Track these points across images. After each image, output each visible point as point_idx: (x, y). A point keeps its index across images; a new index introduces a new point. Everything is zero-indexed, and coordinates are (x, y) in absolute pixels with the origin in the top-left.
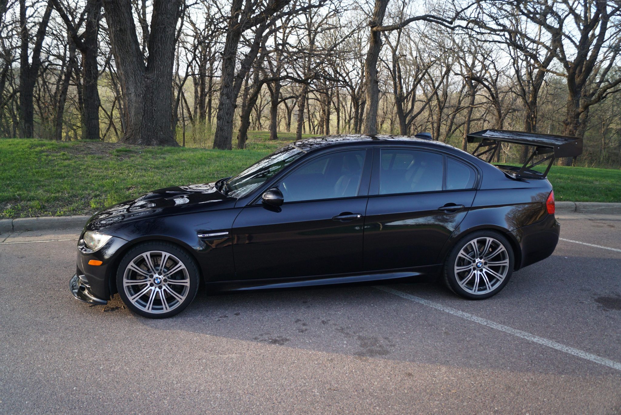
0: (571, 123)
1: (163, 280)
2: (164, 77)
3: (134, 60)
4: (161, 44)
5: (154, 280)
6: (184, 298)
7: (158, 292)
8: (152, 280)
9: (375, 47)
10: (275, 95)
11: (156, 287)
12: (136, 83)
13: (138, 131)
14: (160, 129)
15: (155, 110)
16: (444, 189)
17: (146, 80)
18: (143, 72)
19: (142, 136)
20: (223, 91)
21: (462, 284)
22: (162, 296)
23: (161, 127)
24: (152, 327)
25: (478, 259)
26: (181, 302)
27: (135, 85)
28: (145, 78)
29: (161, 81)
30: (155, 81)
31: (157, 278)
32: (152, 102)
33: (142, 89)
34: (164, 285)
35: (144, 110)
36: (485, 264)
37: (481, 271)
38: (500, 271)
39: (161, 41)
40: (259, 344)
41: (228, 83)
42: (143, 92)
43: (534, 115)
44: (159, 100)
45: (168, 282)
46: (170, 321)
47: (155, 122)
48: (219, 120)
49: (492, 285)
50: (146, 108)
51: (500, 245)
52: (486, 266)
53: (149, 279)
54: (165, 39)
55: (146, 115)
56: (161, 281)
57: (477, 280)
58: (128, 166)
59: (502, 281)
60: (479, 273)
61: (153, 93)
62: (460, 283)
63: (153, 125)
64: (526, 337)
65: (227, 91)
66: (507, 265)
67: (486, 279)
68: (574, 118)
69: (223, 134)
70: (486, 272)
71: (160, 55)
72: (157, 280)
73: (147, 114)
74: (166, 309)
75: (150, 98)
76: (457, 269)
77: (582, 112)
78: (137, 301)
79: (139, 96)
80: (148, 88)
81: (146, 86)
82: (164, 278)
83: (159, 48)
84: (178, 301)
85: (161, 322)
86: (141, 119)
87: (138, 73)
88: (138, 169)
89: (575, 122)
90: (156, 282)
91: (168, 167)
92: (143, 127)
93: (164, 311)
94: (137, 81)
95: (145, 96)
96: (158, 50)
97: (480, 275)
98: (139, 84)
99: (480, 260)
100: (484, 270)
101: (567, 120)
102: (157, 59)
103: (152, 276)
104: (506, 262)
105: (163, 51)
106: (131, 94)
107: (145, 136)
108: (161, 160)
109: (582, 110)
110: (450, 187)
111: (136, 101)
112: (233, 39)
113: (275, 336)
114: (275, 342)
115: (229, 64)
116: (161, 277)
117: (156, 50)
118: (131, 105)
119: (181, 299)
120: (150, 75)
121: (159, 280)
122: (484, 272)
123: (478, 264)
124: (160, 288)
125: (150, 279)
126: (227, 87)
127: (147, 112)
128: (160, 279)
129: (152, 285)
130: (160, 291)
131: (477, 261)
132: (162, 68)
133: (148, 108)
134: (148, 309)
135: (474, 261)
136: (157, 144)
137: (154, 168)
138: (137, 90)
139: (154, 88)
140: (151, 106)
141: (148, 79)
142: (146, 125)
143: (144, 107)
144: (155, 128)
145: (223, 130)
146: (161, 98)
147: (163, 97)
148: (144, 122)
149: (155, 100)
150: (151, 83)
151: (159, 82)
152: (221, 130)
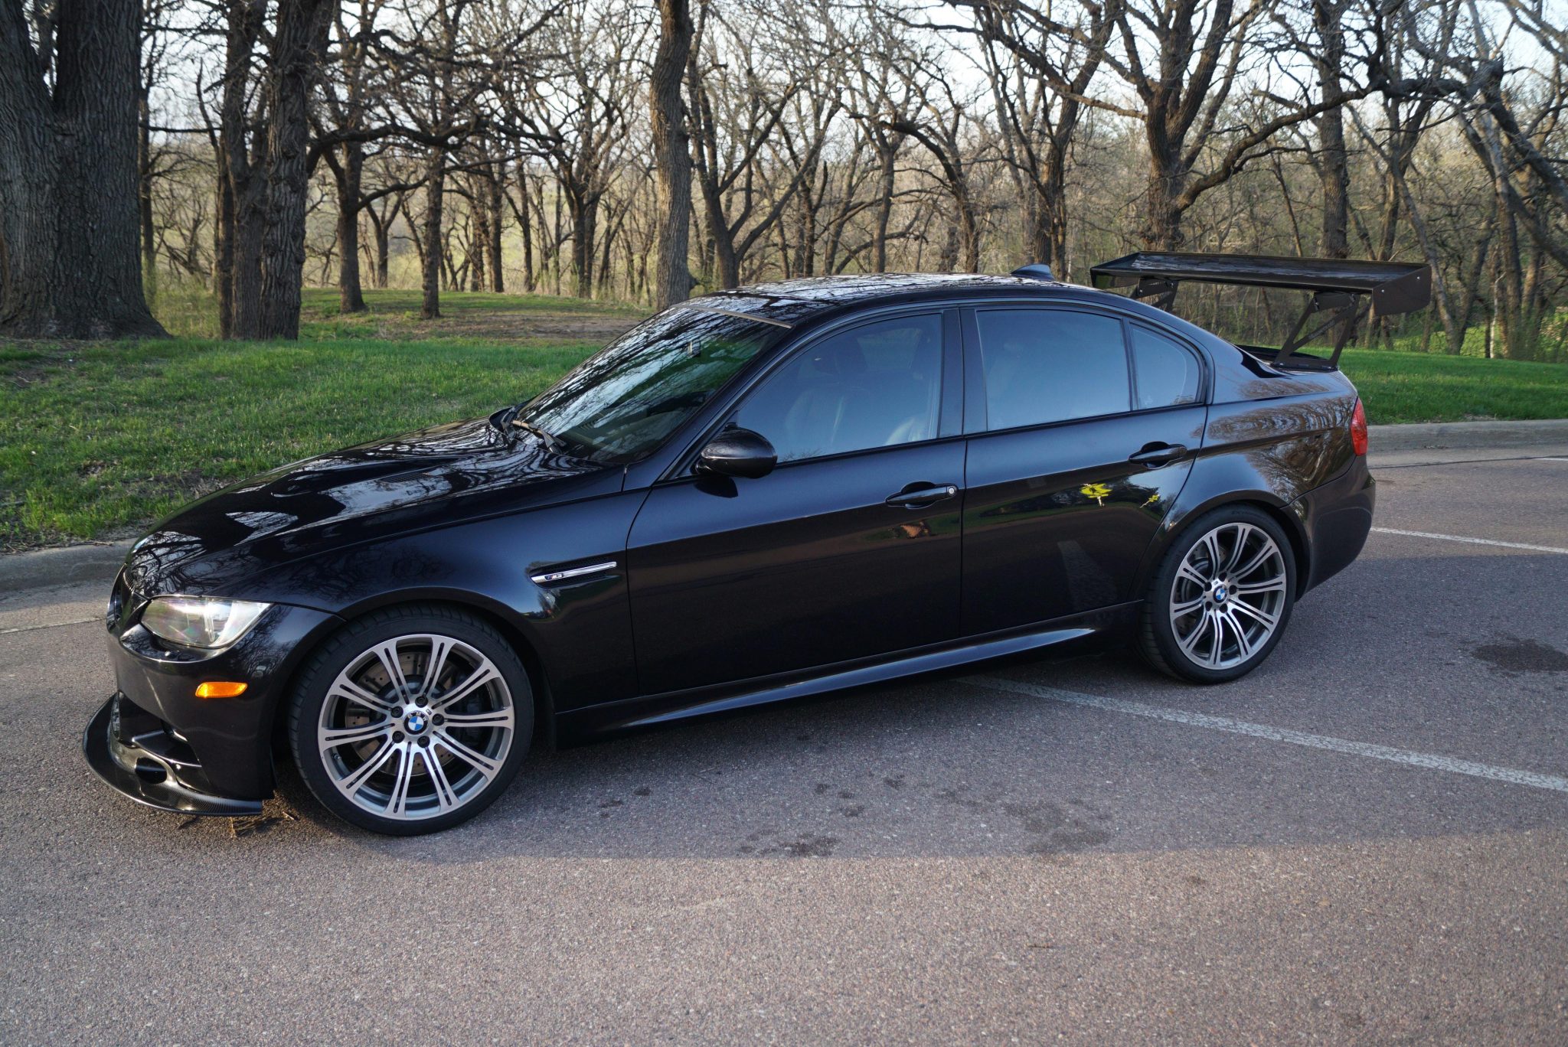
0: (1160, 236)
1: (430, 718)
2: (115, 128)
3: (18, 76)
4: (101, 30)
5: (407, 720)
6: (498, 764)
7: (418, 755)
8: (399, 723)
9: (676, 41)
10: (348, 182)
11: (410, 743)
12: (27, 150)
13: (45, 294)
14: (111, 286)
15: (92, 230)
16: (1135, 408)
17: (59, 138)
18: (47, 114)
19: (58, 311)
20: (277, 171)
21: (1186, 647)
22: (434, 767)
23: (114, 281)
24: (423, 859)
25: (1217, 580)
26: (490, 776)
27: (23, 154)
28: (56, 133)
29: (107, 143)
30: (88, 141)
31: (414, 714)
32: (82, 207)
33: (49, 166)
34: (435, 733)
35: (59, 232)
36: (1233, 590)
37: (1224, 609)
38: (1265, 605)
39: (101, 21)
40: (767, 863)
41: (292, 147)
42: (51, 175)
43: (1060, 219)
44: (103, 199)
45: (447, 724)
46: (462, 835)
47: (95, 267)
48: (271, 256)
49: (1252, 642)
50: (66, 226)
51: (1266, 539)
52: (1235, 598)
53: (390, 720)
54: (113, 15)
55: (66, 246)
56: (426, 723)
57: (1219, 634)
58: (55, 403)
59: (1272, 628)
60: (1219, 614)
61: (83, 178)
62: (1182, 645)
63: (89, 276)
64: (1388, 757)
65: (291, 169)
66: (1283, 588)
67: (1236, 626)
68: (1168, 223)
69: (287, 296)
70: (1235, 611)
71: (98, 63)
72: (414, 721)
73: (70, 242)
74: (449, 801)
75: (77, 193)
76: (1176, 611)
77: (1187, 206)
78: (359, 792)
79: (39, 188)
80: (69, 163)
81: (61, 158)
82: (434, 712)
83: (94, 40)
84: (480, 775)
85: (440, 842)
86: (51, 258)
87: (31, 119)
88: (88, 409)
89: (1170, 233)
90: (412, 726)
91: (181, 399)
92: (59, 282)
93: (443, 809)
94: (31, 143)
95: (58, 188)
96: (91, 47)
97: (1223, 619)
98: (38, 152)
99: (1220, 583)
100: (1231, 606)
101: (1150, 229)
102: (91, 75)
103: (398, 712)
104: (1280, 582)
105: (108, 49)
106: (10, 182)
107: (69, 312)
108: (150, 380)
109: (1186, 202)
110: (1147, 403)
111: (29, 206)
112: (299, 16)
113: (793, 835)
114: (801, 850)
115: (293, 90)
116: (424, 710)
117: (87, 48)
118: (13, 218)
119: (490, 768)
120: (69, 124)
121: (420, 721)
122: (1229, 611)
123: (1218, 593)
124: (424, 742)
125: (394, 720)
126: (289, 158)
127: (69, 238)
128: (422, 716)
129: (398, 737)
130: (423, 751)
131: (1214, 587)
132: (106, 101)
133: (71, 225)
134: (396, 809)
135: (1209, 587)
136: (107, 333)
137: (141, 404)
138: (32, 171)
139: (86, 165)
140: (81, 218)
141: (64, 135)
142: (67, 276)
143: (59, 221)
144: (97, 284)
145: (285, 283)
146: (110, 194)
147: (117, 190)
148: (61, 267)
149: (91, 200)
150: (77, 148)
151: (99, 146)
152: (280, 285)
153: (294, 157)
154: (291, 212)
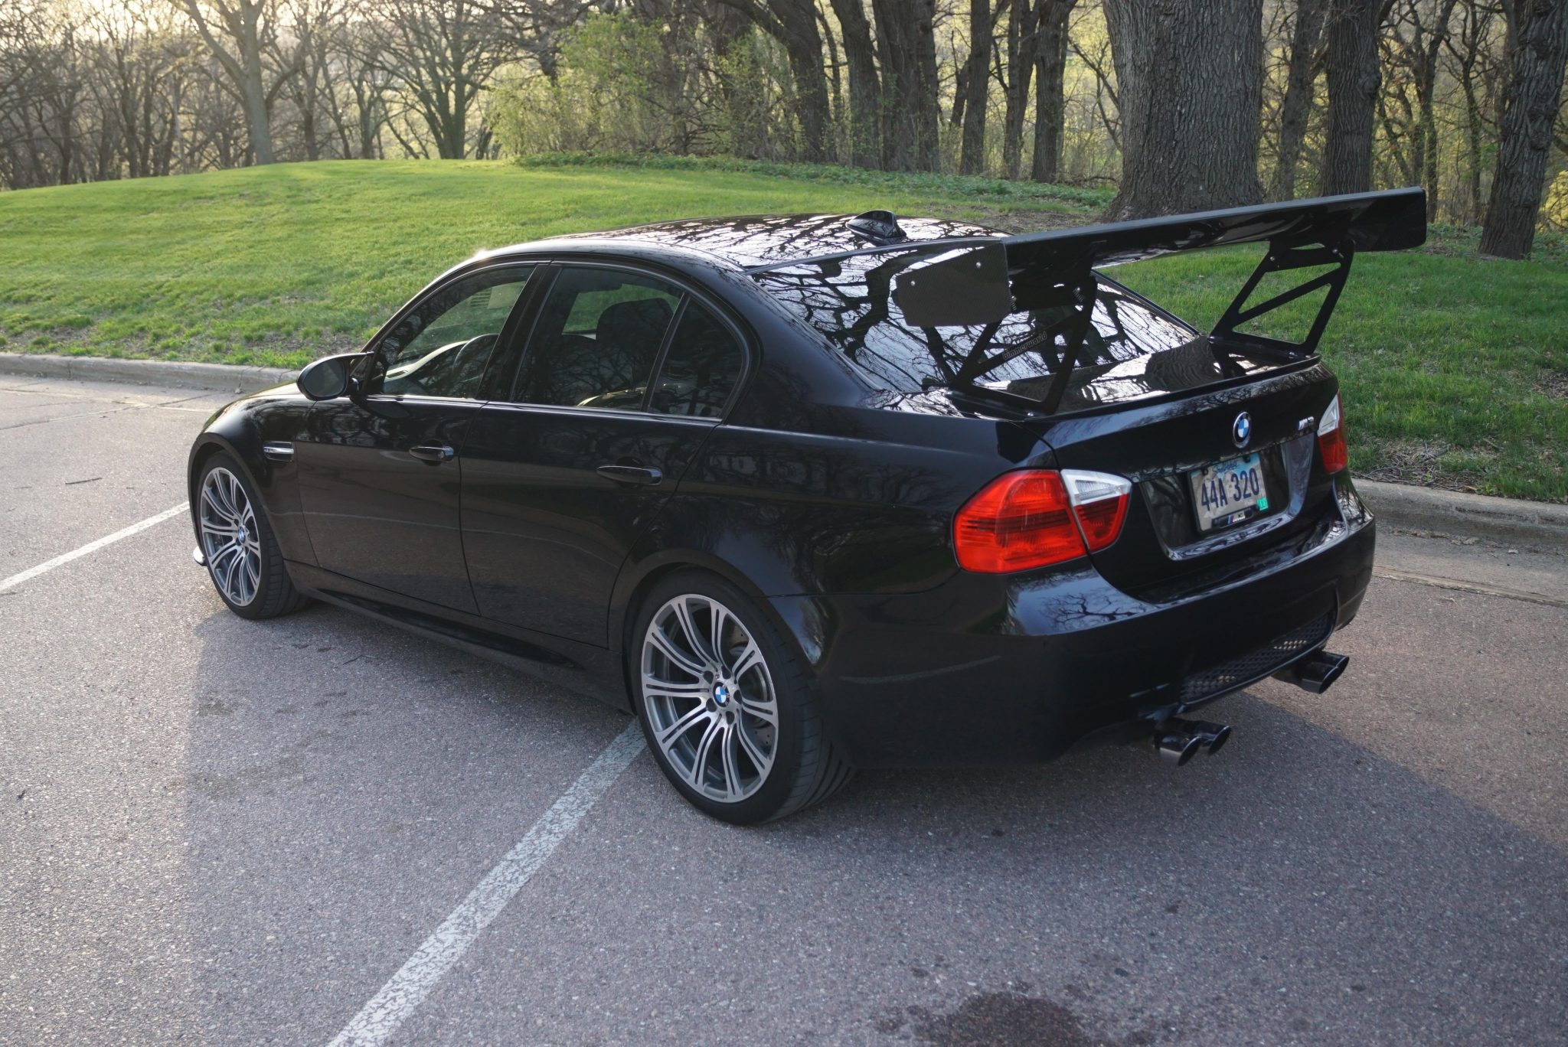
6: (258, 585)
12: (1137, 33)
15: (1180, 114)
17: (1161, 18)
19: (1135, 196)
20: (1525, 32)
23: (1198, 168)
27: (1134, 36)
28: (1161, 12)
29: (1207, 20)
30: (1187, 20)
31: (241, 528)
32: (1172, 90)
33: (1149, 48)
35: (1149, 116)
36: (737, 698)
42: (1149, 58)
44: (1195, 81)
47: (1177, 152)
50: (1155, 110)
53: (234, 526)
55: (1153, 131)
56: (245, 537)
59: (761, 779)
63: (1170, 163)
65: (1541, 28)
66: (773, 722)
73: (1157, 128)
74: (243, 598)
75: (1167, 76)
76: (653, 686)
79: (1142, 71)
80: (1164, 44)
81: (1158, 40)
84: (253, 588)
92: (1142, 167)
93: (241, 601)
95: (1153, 71)
98: (1143, 35)
99: (722, 678)
104: (769, 711)
126: (1540, 15)
127: (1157, 122)
128: (244, 531)
131: (715, 680)
133: (1159, 109)
135: (709, 676)
138: (1138, 54)
139: (1181, 45)
140: (1170, 101)
141: (1167, 15)
142: (1149, 162)
143: (1151, 105)
144: (1176, 171)
145: (1513, 175)
146: (1205, 75)
147: (1214, 70)
148: (1145, 153)
149: (1182, 82)
150: (1173, 28)
151: (1198, 23)
152: (1507, 177)
153: (1546, 14)
154: (1533, 84)
